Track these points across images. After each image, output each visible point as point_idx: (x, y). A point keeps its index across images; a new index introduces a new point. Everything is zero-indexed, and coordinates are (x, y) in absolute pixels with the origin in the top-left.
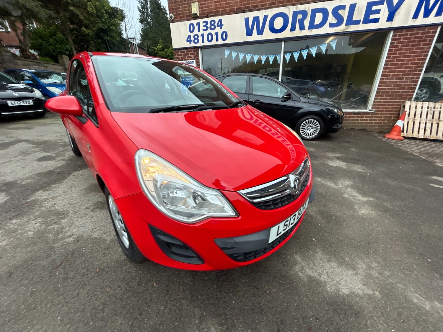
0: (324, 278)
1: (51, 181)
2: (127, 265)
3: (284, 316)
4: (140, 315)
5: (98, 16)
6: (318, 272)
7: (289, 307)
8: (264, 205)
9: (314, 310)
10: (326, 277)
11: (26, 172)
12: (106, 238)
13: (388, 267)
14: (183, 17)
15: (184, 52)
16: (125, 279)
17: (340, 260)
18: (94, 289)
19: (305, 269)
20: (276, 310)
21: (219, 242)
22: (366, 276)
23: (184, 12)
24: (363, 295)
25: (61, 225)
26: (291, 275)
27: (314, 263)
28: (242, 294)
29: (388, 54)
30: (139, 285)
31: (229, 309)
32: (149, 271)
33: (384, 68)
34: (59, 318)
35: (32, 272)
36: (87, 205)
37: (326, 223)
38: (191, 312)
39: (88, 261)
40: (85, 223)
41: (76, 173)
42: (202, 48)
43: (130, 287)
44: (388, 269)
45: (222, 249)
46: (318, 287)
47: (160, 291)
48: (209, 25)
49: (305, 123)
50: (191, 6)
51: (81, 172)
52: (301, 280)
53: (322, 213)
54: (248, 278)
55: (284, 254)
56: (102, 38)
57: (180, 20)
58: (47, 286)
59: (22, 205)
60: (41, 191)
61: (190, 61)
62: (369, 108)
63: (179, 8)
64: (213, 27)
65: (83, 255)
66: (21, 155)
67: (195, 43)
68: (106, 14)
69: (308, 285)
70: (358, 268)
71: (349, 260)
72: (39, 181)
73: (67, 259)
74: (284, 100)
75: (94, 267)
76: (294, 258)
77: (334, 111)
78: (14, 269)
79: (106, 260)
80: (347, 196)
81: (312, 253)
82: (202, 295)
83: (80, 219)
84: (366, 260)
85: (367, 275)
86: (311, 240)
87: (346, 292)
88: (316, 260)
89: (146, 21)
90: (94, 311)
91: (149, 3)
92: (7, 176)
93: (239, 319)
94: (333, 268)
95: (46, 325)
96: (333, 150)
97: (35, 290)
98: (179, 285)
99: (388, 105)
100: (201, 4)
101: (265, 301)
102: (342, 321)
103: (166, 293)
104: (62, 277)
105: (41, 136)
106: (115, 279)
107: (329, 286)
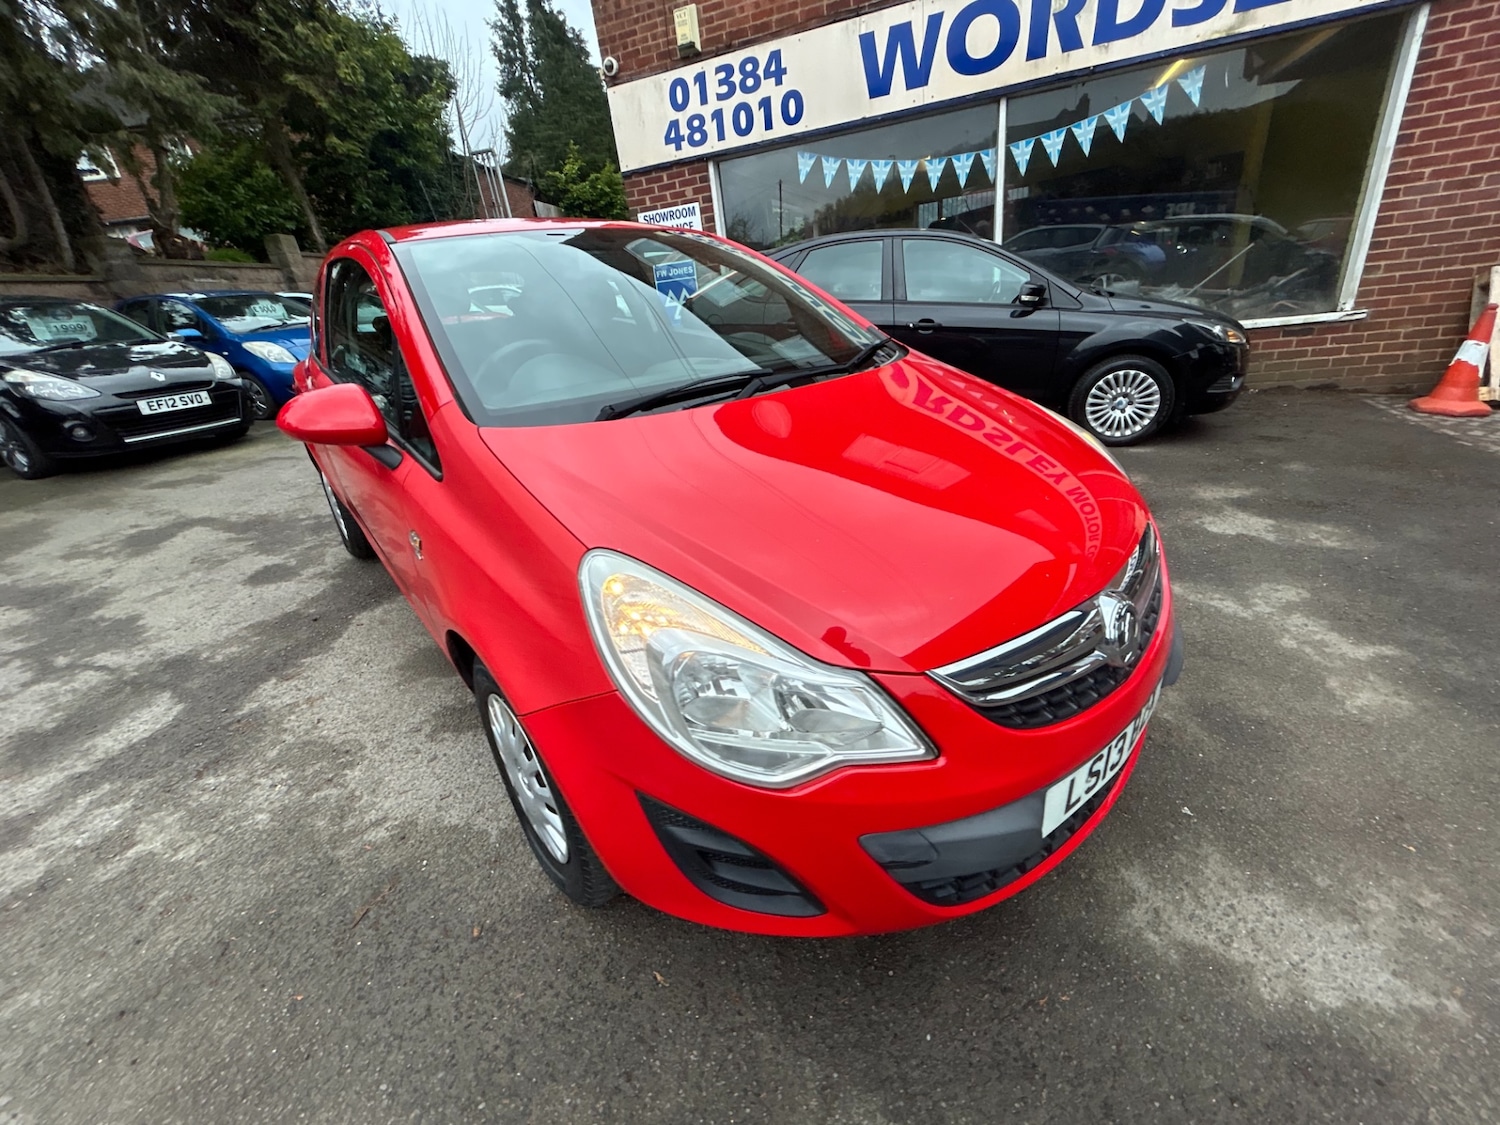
0: (1241, 951)
1: (297, 646)
2: (564, 915)
3: (1113, 1088)
4: (629, 1081)
5: (373, 95)
6: (1218, 930)
7: (1126, 1055)
8: (1019, 713)
9: (1220, 1067)
10: (1249, 948)
11: (222, 622)
12: (485, 827)
13: (1485, 906)
14: (649, 60)
15: (660, 179)
16: (562, 959)
17: (1296, 885)
18: (476, 993)
19: (1165, 917)
20: (1080, 1064)
21: (877, 845)
22: (1401, 940)
23: (650, 43)
24: (1396, 1011)
25: (346, 787)
26: (1117, 942)
27: (1197, 897)
28: (953, 1009)
29: (1411, 97)
30: (608, 979)
31: (914, 1062)
32: (635, 933)
33: (1398, 153)
34: (383, 1087)
35: (283, 942)
36: (411, 720)
37: (1223, 748)
38: (790, 1073)
39: (443, 903)
40: (414, 778)
41: (364, 617)
42: (718, 157)
43: (583, 987)
44: (1484, 915)
45: (885, 867)
46: (1221, 985)
47: (678, 1000)
48: (737, 78)
49: (1105, 387)
50: (673, 21)
51: (378, 612)
52: (1157, 959)
53: (1204, 713)
54: (967, 954)
55: (1083, 866)
56: (389, 163)
57: (640, 73)
58: (333, 983)
59: (225, 727)
60: (274, 680)
61: (680, 207)
62: (1347, 306)
63: (634, 33)
64: (750, 82)
65: (426, 882)
66: (197, 570)
67: (693, 143)
68: (397, 81)
69: (1186, 978)
70: (1368, 912)
71: (1328, 882)
72: (261, 650)
73: (379, 899)
74: (1020, 310)
75: (462, 922)
76: (1123, 879)
77: (1209, 331)
78: (232, 934)
79: (495, 899)
80: (1293, 644)
81: (1184, 860)
82: (817, 1013)
83: (398, 767)
84: (1395, 882)
85: (1402, 936)
86: (1175, 814)
87: (1332, 1000)
88: (1205, 886)
89: (520, 88)
90: (484, 1064)
91: (526, 27)
92: (170, 636)
93: (955, 1098)
94: (1274, 916)
95: (350, 1109)
96: (1217, 476)
97: (299, 998)
98: (736, 982)
99: (1419, 289)
100: (706, 10)
101: (1037, 1033)
102: (1329, 1108)
103: (702, 1006)
104: (373, 954)
105: (246, 502)
106: (534, 961)
107: (1265, 979)
